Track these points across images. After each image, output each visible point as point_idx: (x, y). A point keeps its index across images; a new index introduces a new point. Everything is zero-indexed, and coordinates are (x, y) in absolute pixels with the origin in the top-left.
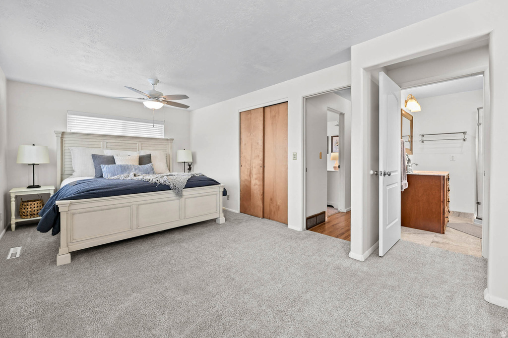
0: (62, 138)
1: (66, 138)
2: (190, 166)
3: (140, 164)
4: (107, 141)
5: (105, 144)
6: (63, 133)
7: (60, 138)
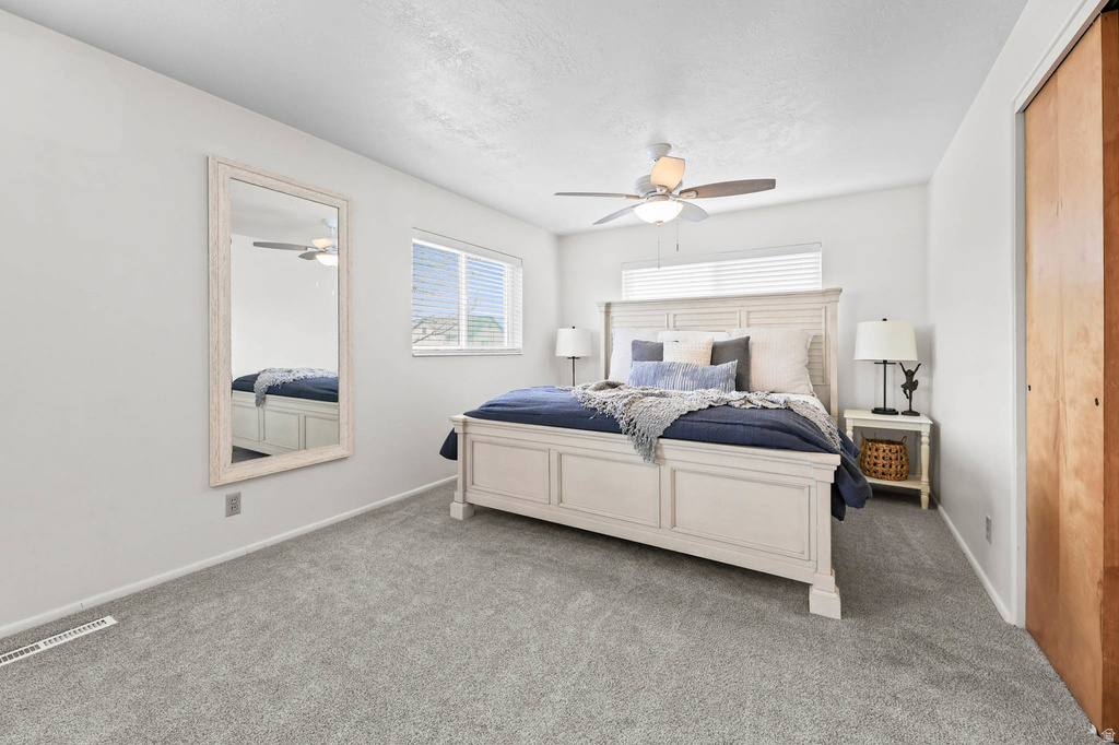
0: (607, 313)
1: (614, 312)
2: (909, 374)
3: (713, 362)
4: (676, 312)
5: (671, 317)
6: (608, 305)
7: (603, 314)
